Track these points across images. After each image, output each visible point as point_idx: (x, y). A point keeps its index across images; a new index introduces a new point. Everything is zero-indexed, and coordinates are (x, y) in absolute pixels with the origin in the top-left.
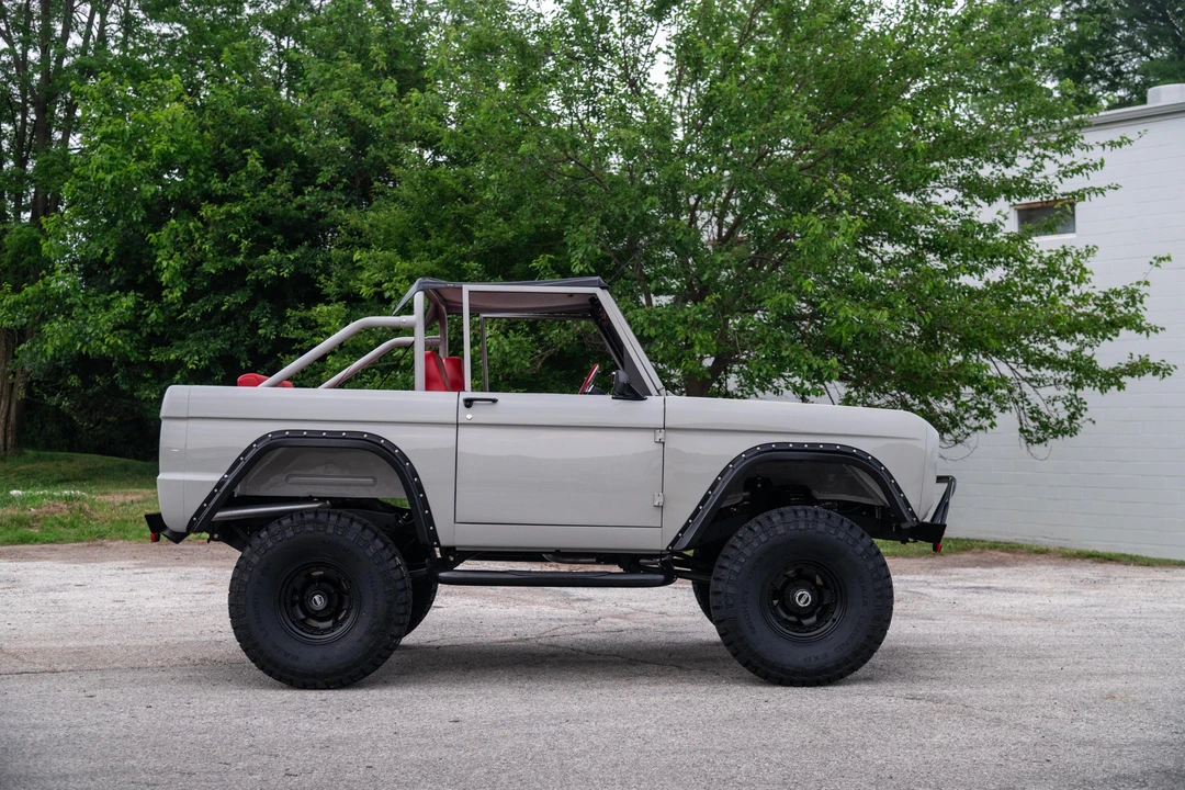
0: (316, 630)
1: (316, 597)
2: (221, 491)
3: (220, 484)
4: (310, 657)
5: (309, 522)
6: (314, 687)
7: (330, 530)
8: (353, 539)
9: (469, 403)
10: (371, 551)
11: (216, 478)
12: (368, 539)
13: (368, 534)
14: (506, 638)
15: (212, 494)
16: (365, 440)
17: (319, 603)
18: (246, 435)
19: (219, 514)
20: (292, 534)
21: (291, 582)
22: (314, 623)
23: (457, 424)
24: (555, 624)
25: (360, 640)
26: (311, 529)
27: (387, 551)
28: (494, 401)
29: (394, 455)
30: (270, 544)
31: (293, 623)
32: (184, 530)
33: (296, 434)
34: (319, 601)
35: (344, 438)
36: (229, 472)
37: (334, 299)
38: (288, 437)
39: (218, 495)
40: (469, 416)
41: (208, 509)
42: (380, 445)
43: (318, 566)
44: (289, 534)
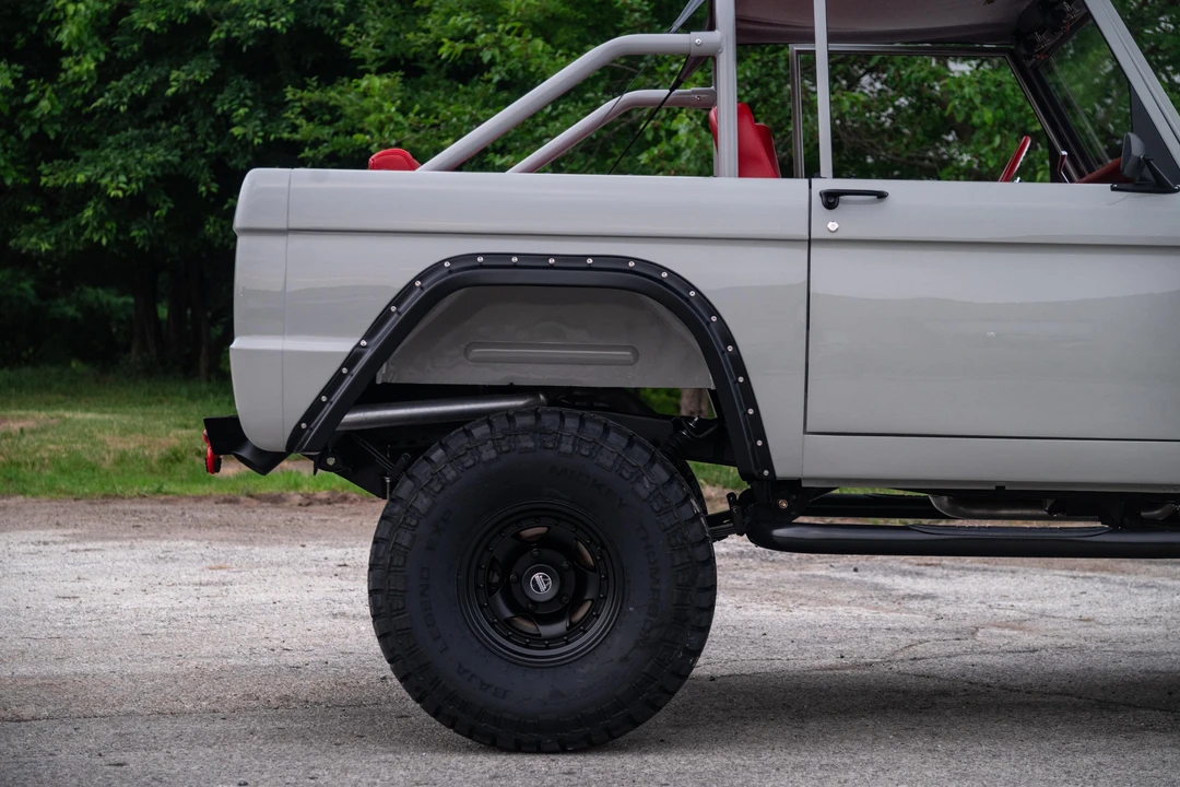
0: (536, 640)
1: (538, 577)
2: (356, 370)
3: (352, 359)
4: (528, 691)
5: (526, 430)
6: (538, 749)
7: (567, 447)
8: (610, 463)
9: (831, 200)
10: (645, 487)
11: (345, 346)
12: (641, 464)
13: (639, 456)
14: (824, 662)
15: (338, 379)
16: (631, 271)
17: (543, 587)
18: (401, 264)
19: (349, 417)
20: (493, 454)
21: (487, 548)
22: (528, 626)
23: (810, 241)
24: (904, 639)
25: (625, 659)
26: (531, 444)
27: (675, 487)
28: (881, 195)
29: (687, 300)
30: (451, 474)
31: (492, 625)
32: (281, 446)
33: (498, 261)
34: (542, 585)
35: (590, 268)
36: (369, 336)
37: (373, 69)
38: (481, 266)
39: (348, 381)
40: (832, 226)
41: (328, 409)
42: (661, 281)
43: (536, 517)
44: (488, 453)
